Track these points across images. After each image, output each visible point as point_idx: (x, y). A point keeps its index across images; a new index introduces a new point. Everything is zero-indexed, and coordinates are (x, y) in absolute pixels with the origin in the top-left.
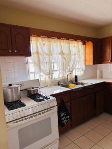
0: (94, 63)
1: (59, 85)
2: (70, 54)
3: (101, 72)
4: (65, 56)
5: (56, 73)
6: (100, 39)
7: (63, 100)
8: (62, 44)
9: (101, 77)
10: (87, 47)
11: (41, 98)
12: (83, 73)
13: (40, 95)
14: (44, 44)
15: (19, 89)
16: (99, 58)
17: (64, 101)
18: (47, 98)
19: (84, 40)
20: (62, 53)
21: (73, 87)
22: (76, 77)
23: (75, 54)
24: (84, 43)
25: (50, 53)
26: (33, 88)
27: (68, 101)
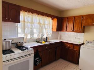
0: (57, 31)
1: (36, 42)
2: (44, 24)
3: (61, 36)
4: (41, 25)
5: (35, 34)
6: (61, 18)
7: (38, 51)
8: (40, 18)
9: (61, 39)
10: (54, 21)
11: (24, 49)
12: (51, 35)
13: (24, 47)
14: (29, 17)
15: (11, 43)
16: (60, 28)
17: (39, 51)
18: (28, 49)
19: (53, 17)
20: (39, 23)
21: (44, 43)
22: (47, 37)
23: (47, 25)
24: (52, 19)
25: (32, 23)
26: (20, 43)
27: (41, 51)
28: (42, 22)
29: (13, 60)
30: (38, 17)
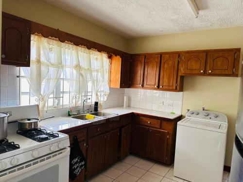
0: (121, 86)
1: (69, 115)
2: (90, 70)
3: (129, 99)
4: (83, 72)
5: (66, 96)
6: (131, 55)
7: (77, 139)
8: (80, 53)
9: (129, 106)
10: (114, 62)
11: (44, 136)
12: (106, 98)
13: (40, 132)
14: (51, 50)
15: (6, 121)
16: (128, 80)
17: (79, 140)
18: (53, 136)
19: (111, 53)
20: (78, 67)
21: (91, 119)
22: (96, 104)
23: (97, 71)
24: (110, 57)
25: (60, 65)
26: (29, 120)
27: (84, 140)
28: (84, 64)
29: (16, 168)
30: (74, 52)
